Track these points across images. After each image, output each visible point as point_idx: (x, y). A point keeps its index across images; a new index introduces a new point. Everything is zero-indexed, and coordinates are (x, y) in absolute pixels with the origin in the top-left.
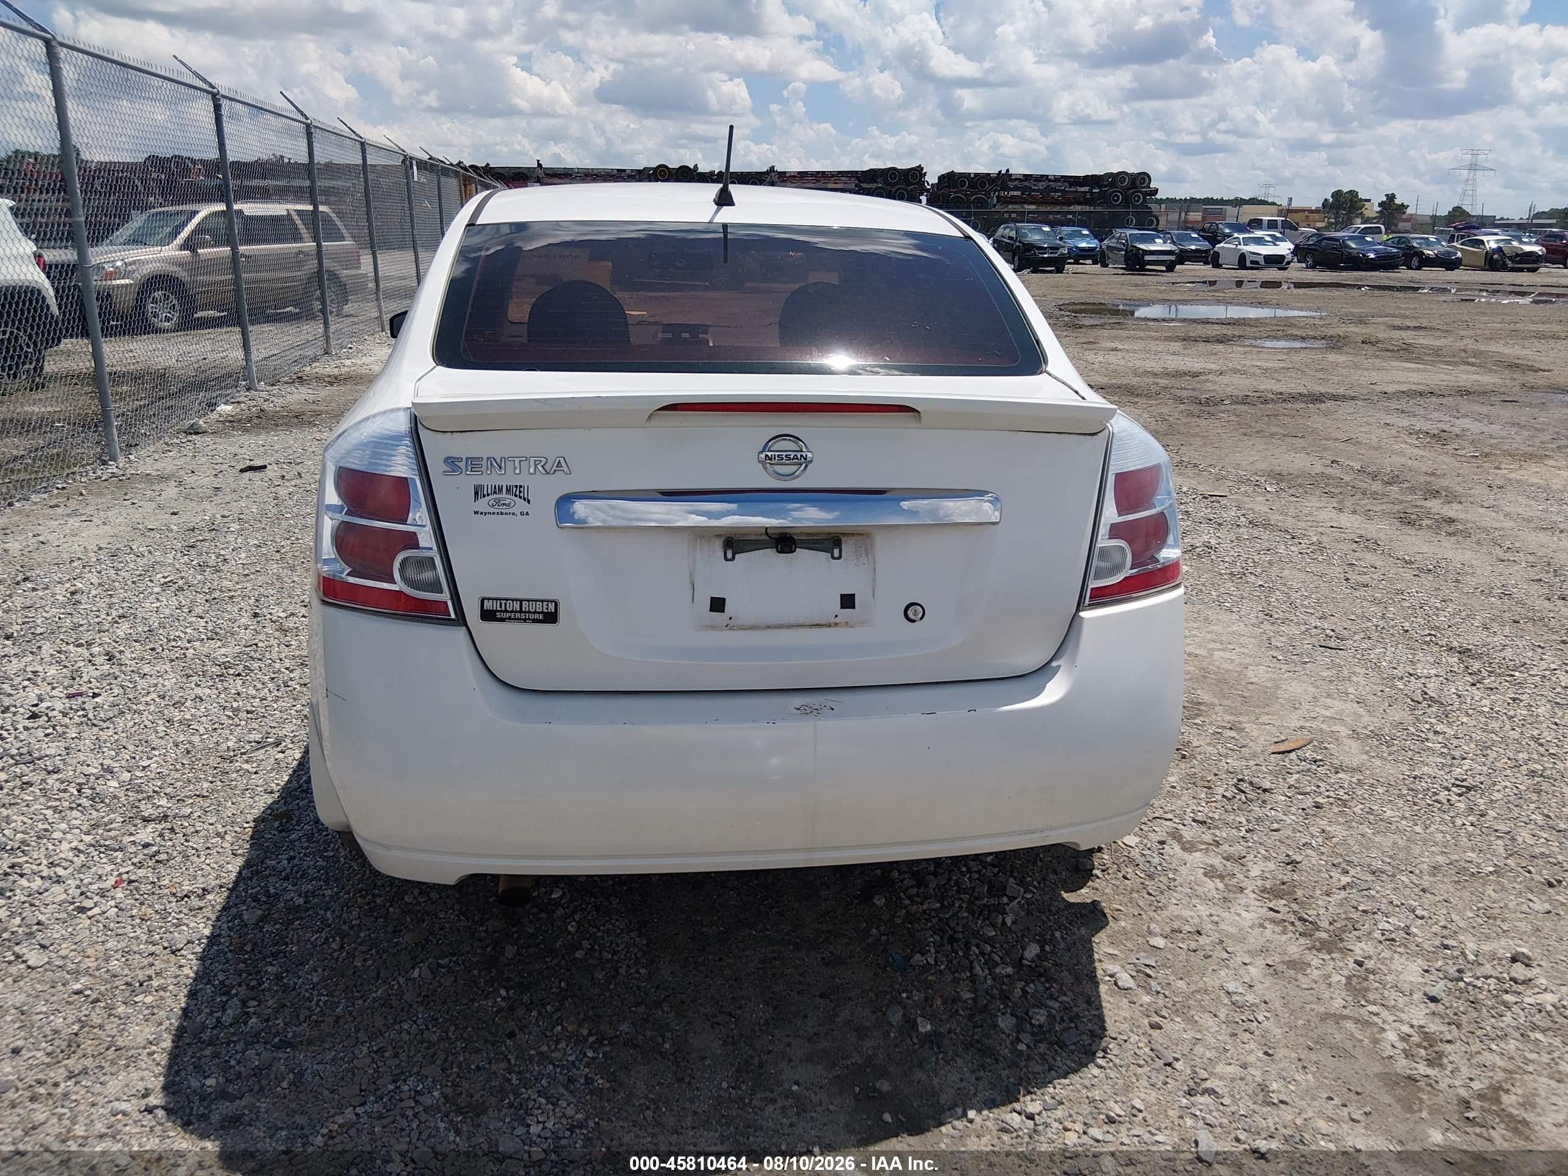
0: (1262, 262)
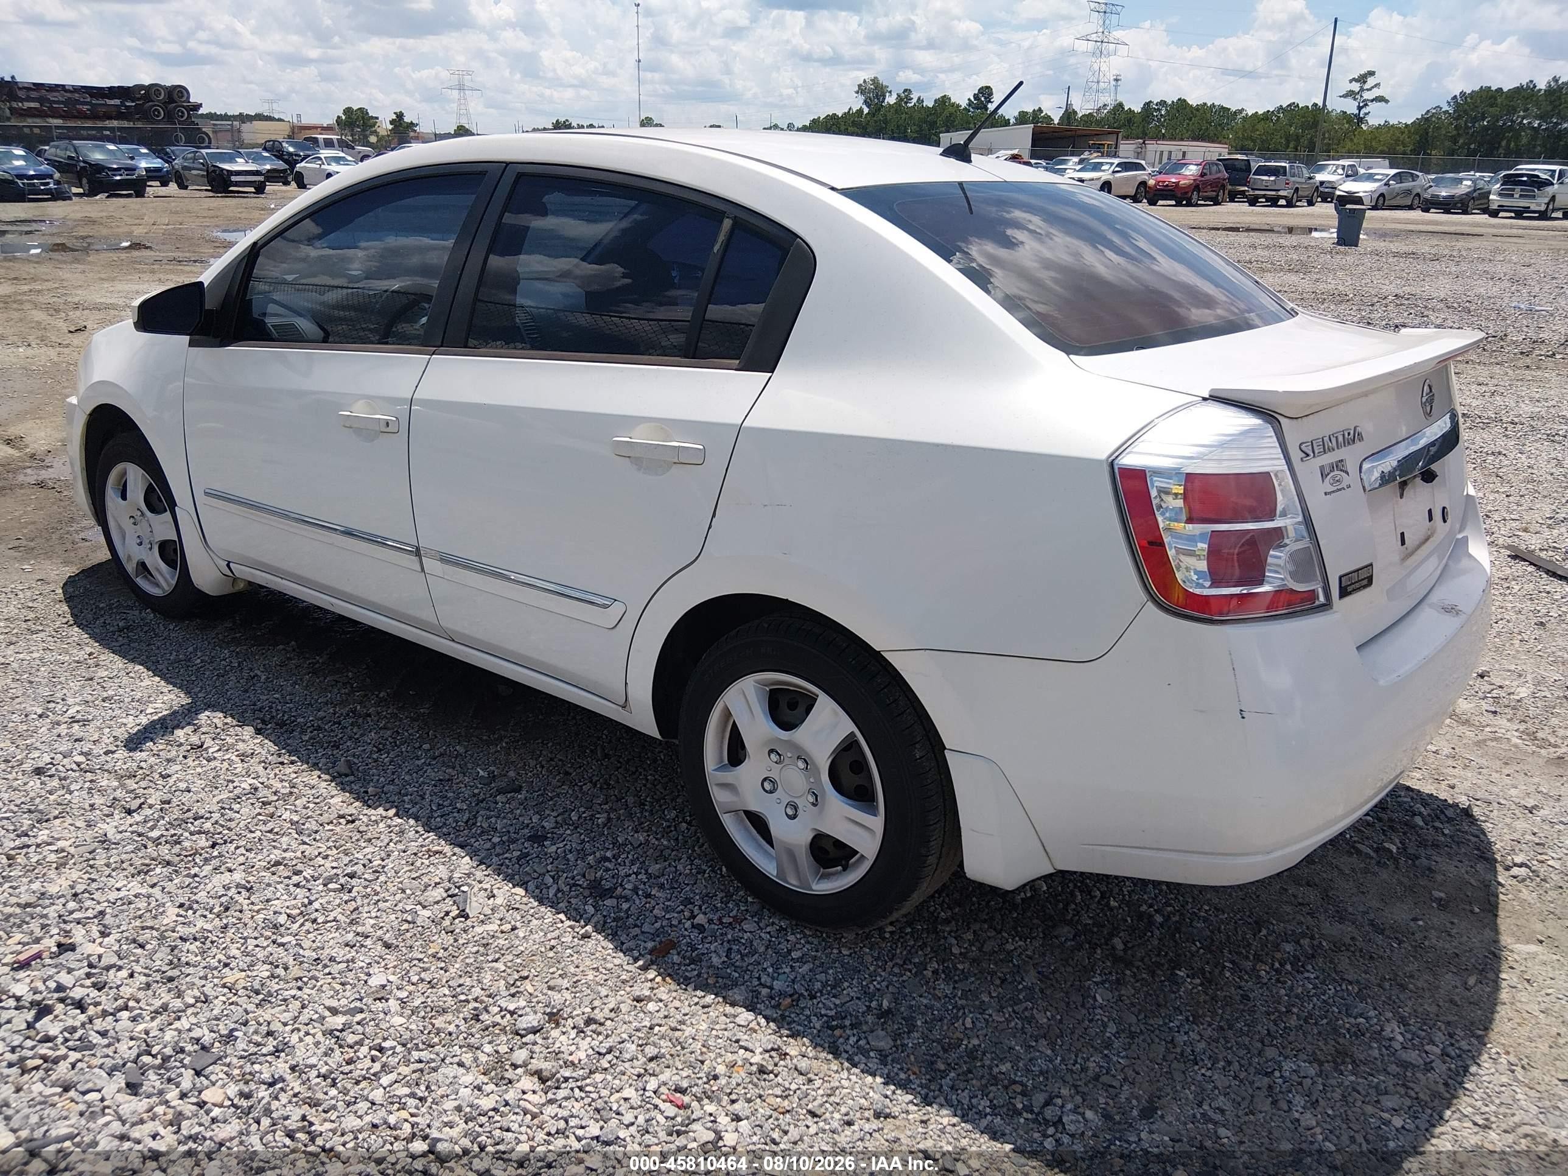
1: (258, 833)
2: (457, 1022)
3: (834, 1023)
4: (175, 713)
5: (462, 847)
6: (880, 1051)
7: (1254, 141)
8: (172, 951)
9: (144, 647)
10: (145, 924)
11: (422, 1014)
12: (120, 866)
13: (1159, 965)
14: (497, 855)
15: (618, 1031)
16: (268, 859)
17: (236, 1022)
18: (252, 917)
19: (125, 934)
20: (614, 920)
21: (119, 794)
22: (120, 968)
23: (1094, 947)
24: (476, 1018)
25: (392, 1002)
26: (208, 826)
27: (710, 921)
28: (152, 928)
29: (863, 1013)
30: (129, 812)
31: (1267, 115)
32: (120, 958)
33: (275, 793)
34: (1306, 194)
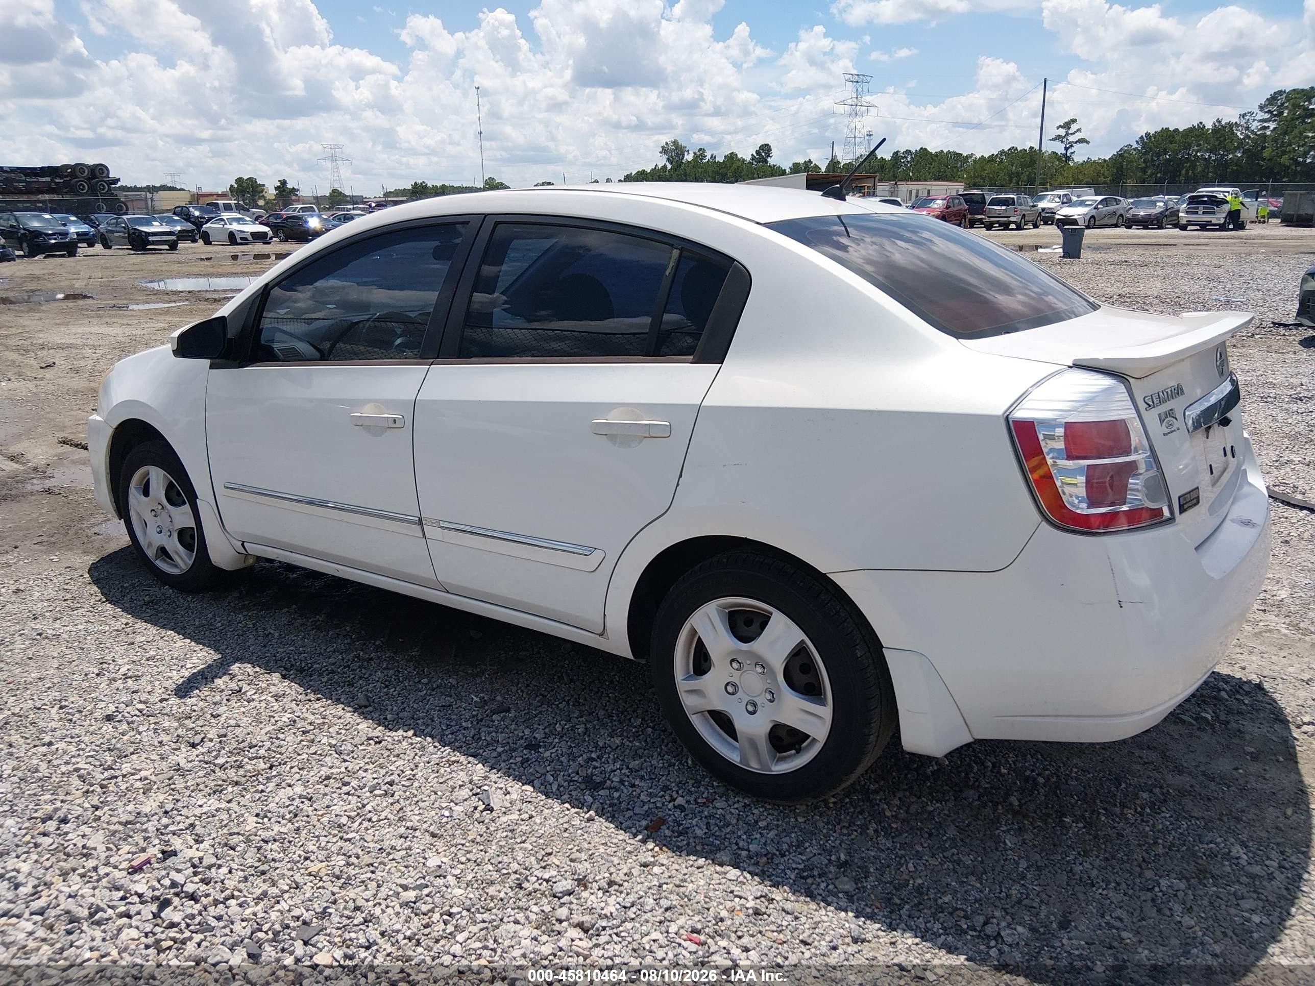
0: (250, 238)
1: (305, 756)
2: (505, 890)
3: (805, 874)
4: (210, 666)
5: (474, 756)
6: (846, 893)
7: (983, 179)
8: (258, 850)
9: (171, 617)
10: (231, 831)
11: (476, 886)
12: (197, 788)
13: (1049, 815)
14: (504, 761)
15: (635, 890)
16: (319, 775)
17: (327, 902)
18: (319, 820)
19: (217, 840)
20: (610, 806)
21: (180, 732)
22: (220, 867)
23: (996, 804)
24: (520, 886)
25: (449, 878)
26: (262, 752)
27: (688, 802)
28: (238, 834)
29: (826, 865)
30: (193, 746)
31: (992, 158)
32: (218, 859)
33: (311, 724)
34: (1031, 219)
